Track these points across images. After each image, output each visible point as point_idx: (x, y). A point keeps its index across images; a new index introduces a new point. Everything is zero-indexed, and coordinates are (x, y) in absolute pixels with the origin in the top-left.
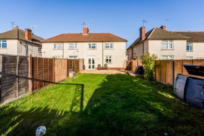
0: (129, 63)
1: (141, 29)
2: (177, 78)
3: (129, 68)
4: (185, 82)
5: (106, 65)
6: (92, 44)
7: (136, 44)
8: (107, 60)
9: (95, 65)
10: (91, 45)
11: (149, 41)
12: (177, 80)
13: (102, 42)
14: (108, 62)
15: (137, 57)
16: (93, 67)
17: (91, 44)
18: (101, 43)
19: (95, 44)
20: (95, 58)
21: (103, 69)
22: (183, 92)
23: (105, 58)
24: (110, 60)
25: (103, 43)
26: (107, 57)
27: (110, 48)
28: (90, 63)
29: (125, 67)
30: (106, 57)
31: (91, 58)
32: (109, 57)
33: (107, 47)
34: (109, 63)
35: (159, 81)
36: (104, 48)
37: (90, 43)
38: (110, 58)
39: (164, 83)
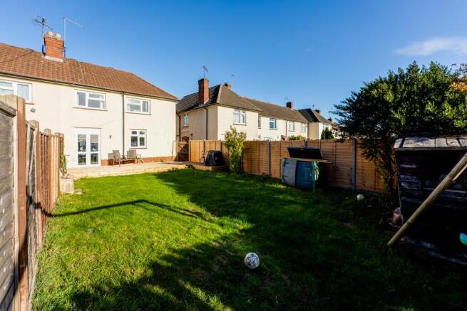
0: (182, 146)
1: (201, 82)
2: (285, 163)
3: (183, 156)
4: (295, 166)
5: (131, 152)
6: (91, 96)
7: (191, 108)
8: (134, 140)
9: (98, 152)
10: (87, 98)
11: (219, 107)
12: (284, 165)
13: (123, 93)
14: (137, 146)
15: (192, 135)
16: (94, 158)
17: (88, 93)
18: (119, 96)
19: (98, 97)
20: (99, 135)
21: (123, 163)
22: (294, 178)
23: (129, 136)
24: (142, 140)
25: (125, 96)
26: (134, 133)
27: (142, 112)
28: (82, 148)
29: (175, 155)
30: (131, 131)
31: (88, 134)
32: (138, 132)
33: (134, 108)
34: (139, 146)
35: (249, 173)
36: (126, 110)
37: (82, 90)
38: (142, 136)
39: (257, 174)
